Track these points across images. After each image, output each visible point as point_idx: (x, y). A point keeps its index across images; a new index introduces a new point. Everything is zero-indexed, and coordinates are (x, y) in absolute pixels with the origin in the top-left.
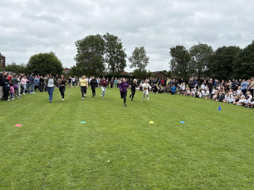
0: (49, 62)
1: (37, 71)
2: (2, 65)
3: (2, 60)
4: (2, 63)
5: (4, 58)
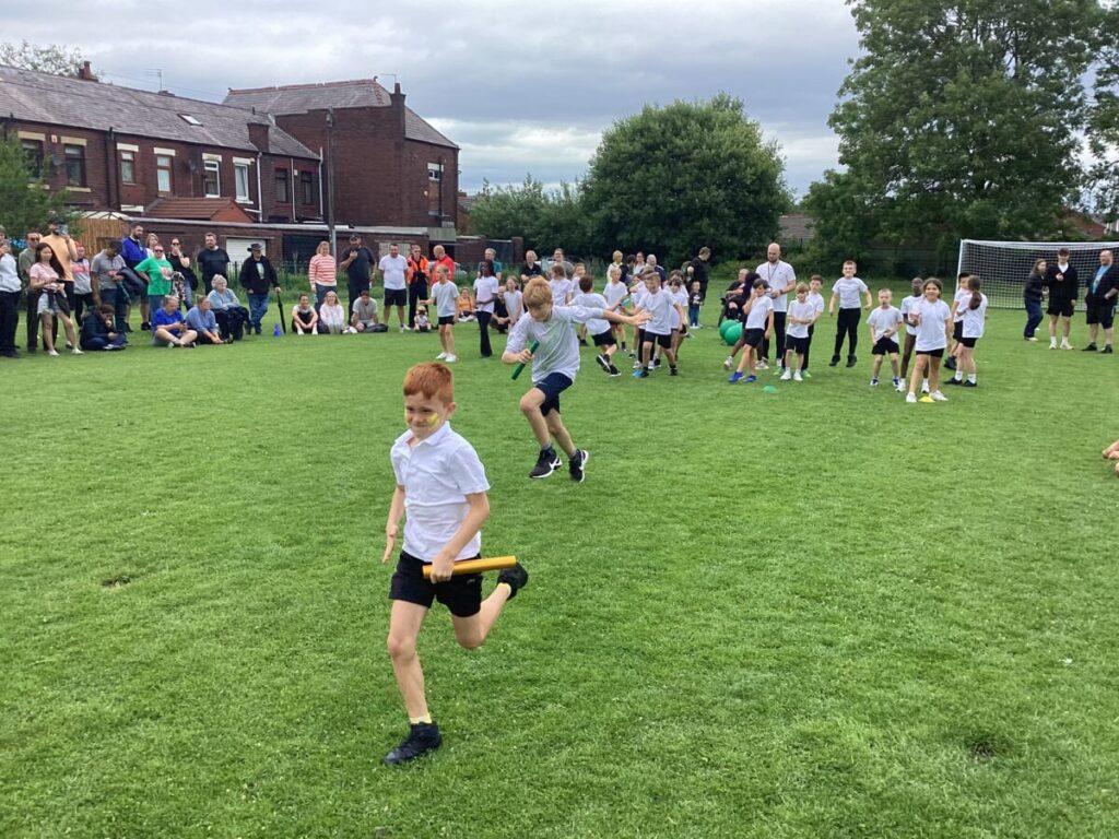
3: (433, 167)
4: (433, 182)
5: (450, 152)
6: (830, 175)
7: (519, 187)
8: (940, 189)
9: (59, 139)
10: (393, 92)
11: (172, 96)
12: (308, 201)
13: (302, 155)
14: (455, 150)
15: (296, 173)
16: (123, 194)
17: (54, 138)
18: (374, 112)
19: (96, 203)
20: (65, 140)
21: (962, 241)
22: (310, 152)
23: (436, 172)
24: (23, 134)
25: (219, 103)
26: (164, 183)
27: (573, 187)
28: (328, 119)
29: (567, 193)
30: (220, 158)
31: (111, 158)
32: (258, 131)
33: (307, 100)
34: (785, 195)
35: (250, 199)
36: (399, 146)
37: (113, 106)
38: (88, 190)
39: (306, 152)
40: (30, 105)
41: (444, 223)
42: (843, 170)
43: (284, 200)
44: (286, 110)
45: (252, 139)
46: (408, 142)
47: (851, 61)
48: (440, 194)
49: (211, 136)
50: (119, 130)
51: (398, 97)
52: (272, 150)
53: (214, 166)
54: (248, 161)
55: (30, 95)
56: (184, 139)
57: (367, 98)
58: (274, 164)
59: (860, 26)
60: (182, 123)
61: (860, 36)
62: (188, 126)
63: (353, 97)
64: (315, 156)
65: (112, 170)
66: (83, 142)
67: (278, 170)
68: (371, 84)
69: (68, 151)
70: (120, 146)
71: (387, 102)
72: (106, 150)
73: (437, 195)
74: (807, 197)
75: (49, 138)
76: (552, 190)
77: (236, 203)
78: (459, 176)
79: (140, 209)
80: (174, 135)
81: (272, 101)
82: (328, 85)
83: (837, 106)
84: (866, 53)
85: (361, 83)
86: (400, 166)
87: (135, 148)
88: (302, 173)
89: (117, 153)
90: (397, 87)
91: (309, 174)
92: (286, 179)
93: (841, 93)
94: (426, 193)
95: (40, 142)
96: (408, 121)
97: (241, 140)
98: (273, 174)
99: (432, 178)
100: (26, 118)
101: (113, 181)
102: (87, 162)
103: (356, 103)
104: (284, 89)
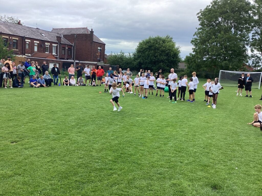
0: (158, 49)
1: (141, 62)
4: (99, 52)
5: (103, 45)
6: (191, 54)
7: (119, 54)
8: (216, 58)
9: (12, 38)
10: (91, 31)
11: (39, 29)
12: (69, 55)
13: (69, 44)
14: (104, 45)
15: (67, 48)
16: (26, 51)
17: (11, 38)
18: (86, 35)
19: (20, 53)
20: (13, 38)
21: (220, 70)
22: (71, 43)
23: (100, 49)
24: (3, 37)
25: (50, 31)
26: (36, 49)
27: (131, 54)
28: (75, 36)
29: (130, 55)
30: (49, 44)
31: (24, 43)
32: (59, 38)
33: (71, 32)
34: (180, 59)
35: (56, 54)
36: (91, 43)
37: (25, 31)
38: (18, 50)
39: (70, 43)
40: (6, 30)
41: (101, 61)
42: (194, 53)
43: (64, 54)
44: (66, 34)
45: (57, 40)
46: (93, 42)
47: (197, 28)
48: (100, 54)
49: (48, 39)
50: (26, 37)
52: (62, 43)
53: (48, 46)
54: (56, 45)
55: (6, 27)
56: (41, 39)
57: (85, 32)
58: (62, 46)
59: (199, 20)
60: (41, 35)
61: (199, 23)
62: (42, 36)
63: (82, 31)
64: (72, 44)
65: (24, 46)
66: (17, 39)
67: (63, 47)
68: (86, 29)
69: (14, 41)
70: (26, 40)
71: (89, 33)
72: (23, 41)
73: (100, 55)
74: (185, 59)
75: (9, 38)
76: (127, 55)
77: (52, 55)
78: (105, 50)
79: (30, 55)
80: (39, 38)
81: (63, 31)
82: (76, 28)
83: (193, 39)
84: (200, 27)
85: (83, 28)
86: (91, 48)
87: (30, 41)
88: (68, 48)
89: (25, 42)
90: (92, 29)
91: (70, 48)
92: (65, 49)
93: (194, 35)
94: (97, 54)
95: (7, 38)
96: (94, 38)
97: (55, 40)
98: (62, 48)
99: (99, 51)
100: (4, 33)
101: (24, 48)
102: (18, 43)
103: (82, 33)
104: (66, 29)
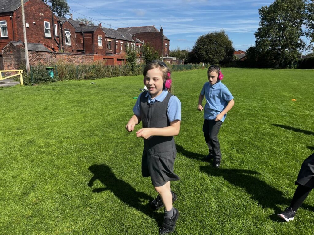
2: (165, 50)
3: (166, 44)
4: (166, 47)
14: (169, 40)
15: (139, 46)
16: (116, 51)
17: (107, 40)
20: (109, 40)
26: (121, 49)
30: (129, 43)
31: (115, 44)
32: (134, 37)
33: (138, 30)
38: (112, 50)
41: (167, 56)
45: (133, 39)
46: (163, 39)
48: (167, 50)
49: (127, 39)
50: (116, 38)
51: (161, 30)
52: (136, 41)
53: (128, 45)
54: (133, 44)
56: (124, 39)
57: (153, 30)
60: (121, 36)
63: (149, 30)
64: (142, 42)
65: (115, 46)
66: (111, 41)
67: (137, 45)
68: (153, 27)
70: (116, 41)
72: (114, 42)
78: (170, 46)
79: (118, 54)
81: (129, 30)
82: (143, 27)
85: (150, 27)
87: (118, 42)
90: (161, 28)
91: (141, 46)
96: (163, 35)
101: (115, 48)
102: (111, 45)
103: (150, 31)
104: (132, 28)
